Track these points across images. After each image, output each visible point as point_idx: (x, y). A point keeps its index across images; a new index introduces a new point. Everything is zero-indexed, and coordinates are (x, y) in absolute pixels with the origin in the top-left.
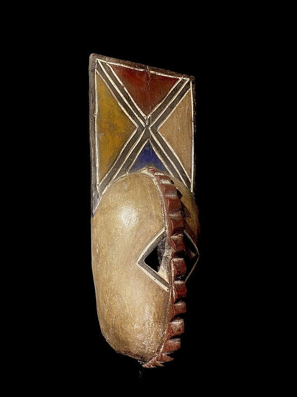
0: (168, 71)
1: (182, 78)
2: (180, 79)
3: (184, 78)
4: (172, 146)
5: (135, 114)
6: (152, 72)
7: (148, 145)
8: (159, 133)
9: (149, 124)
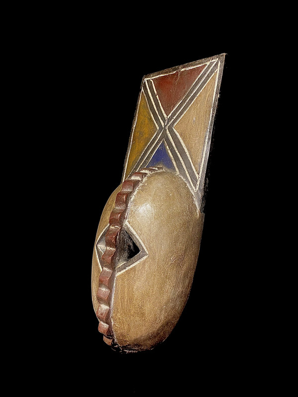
0: (198, 61)
1: (211, 61)
2: (208, 63)
3: (212, 61)
4: (184, 141)
5: (159, 117)
6: (183, 70)
7: (163, 144)
8: (175, 130)
9: (168, 123)
